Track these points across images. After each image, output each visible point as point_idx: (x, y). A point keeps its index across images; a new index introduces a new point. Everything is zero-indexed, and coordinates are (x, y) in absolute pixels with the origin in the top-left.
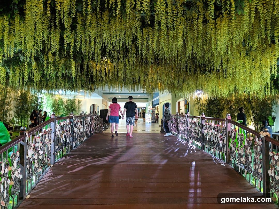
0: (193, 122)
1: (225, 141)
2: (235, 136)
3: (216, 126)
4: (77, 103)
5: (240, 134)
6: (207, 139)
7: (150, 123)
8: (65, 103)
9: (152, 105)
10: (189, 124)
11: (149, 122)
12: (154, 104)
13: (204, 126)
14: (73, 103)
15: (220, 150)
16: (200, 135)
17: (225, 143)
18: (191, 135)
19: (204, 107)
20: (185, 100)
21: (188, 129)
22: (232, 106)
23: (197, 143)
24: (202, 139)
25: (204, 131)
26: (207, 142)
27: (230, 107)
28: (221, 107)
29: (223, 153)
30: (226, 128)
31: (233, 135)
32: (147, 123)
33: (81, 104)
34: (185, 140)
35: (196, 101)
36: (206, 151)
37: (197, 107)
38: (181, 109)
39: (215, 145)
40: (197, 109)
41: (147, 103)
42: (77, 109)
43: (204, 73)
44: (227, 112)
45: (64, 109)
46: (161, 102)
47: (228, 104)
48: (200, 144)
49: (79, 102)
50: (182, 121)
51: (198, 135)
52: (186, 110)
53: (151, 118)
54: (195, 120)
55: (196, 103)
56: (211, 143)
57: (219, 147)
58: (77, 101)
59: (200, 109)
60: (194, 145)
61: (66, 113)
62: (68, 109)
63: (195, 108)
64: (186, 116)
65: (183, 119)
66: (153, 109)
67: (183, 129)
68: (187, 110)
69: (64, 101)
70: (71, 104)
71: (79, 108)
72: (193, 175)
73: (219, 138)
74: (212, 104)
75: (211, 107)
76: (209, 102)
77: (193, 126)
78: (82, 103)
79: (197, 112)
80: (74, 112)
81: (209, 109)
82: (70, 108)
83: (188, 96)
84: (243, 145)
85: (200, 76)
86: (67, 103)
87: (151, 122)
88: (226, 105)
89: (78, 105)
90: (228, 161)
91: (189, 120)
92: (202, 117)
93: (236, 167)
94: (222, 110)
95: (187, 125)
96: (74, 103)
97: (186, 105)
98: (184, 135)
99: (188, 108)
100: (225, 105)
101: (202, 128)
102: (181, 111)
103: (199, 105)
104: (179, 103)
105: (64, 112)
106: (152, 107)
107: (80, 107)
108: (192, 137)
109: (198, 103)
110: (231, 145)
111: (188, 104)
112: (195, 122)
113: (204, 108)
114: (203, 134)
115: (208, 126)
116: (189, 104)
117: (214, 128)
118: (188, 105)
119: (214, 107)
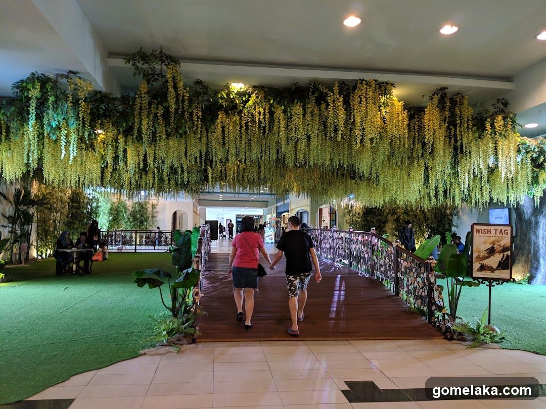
0: (340, 237)
1: (370, 254)
2: (378, 249)
3: (363, 240)
4: (150, 209)
5: (381, 246)
6: (355, 255)
7: (272, 243)
8: (130, 208)
9: (276, 212)
10: (335, 240)
11: (270, 241)
12: (279, 211)
13: (352, 240)
14: (143, 208)
15: (366, 264)
16: (347, 251)
17: (370, 256)
18: (338, 253)
19: (358, 218)
20: (330, 206)
21: (335, 245)
22: (399, 216)
23: (344, 261)
24: (350, 255)
25: (351, 246)
26: (355, 258)
27: (397, 218)
28: (384, 219)
29: (368, 267)
30: (371, 242)
31: (376, 247)
32: (267, 243)
33: (157, 210)
34: (331, 259)
35: (346, 208)
36: (353, 268)
37: (348, 217)
38: (324, 221)
39: (362, 260)
40: (348, 221)
41: (265, 209)
42: (150, 219)
43: (354, 179)
44: (392, 225)
45: (128, 218)
46: (293, 209)
47: (394, 213)
48: (347, 261)
49: (154, 206)
50: (327, 236)
51: (345, 252)
52: (331, 221)
53: (273, 234)
54: (342, 234)
55: (346, 211)
56: (358, 259)
57: (365, 262)
58: (151, 205)
59: (352, 220)
60: (341, 263)
61: (132, 225)
62: (135, 219)
63: (345, 220)
64: (333, 230)
65: (328, 234)
66: (278, 219)
67: (328, 246)
68: (333, 221)
69: (128, 206)
70: (141, 211)
71: (153, 217)
72: (338, 283)
73: (365, 252)
74: (370, 214)
75: (369, 218)
76: (365, 211)
77: (340, 242)
78: (158, 208)
79: (348, 225)
80: (145, 223)
81: (366, 220)
82: (139, 216)
83: (335, 203)
84: (383, 256)
85: (349, 182)
86: (133, 208)
87: (273, 241)
88: (392, 215)
89: (151, 213)
90: (373, 274)
91: (336, 235)
92: (350, 231)
93: (378, 277)
94: (385, 222)
95: (333, 240)
96: (146, 209)
97: (332, 214)
98: (329, 253)
99: (334, 219)
100: (390, 215)
101: (349, 243)
102: (324, 224)
103: (351, 214)
104: (321, 210)
105: (129, 224)
106: (275, 215)
107: (155, 215)
108: (338, 255)
109: (349, 212)
110: (375, 258)
111: (334, 212)
112: (342, 237)
113: (359, 220)
114: (350, 250)
115: (355, 241)
116: (336, 213)
117: (361, 243)
118: (334, 214)
119: (372, 217)
